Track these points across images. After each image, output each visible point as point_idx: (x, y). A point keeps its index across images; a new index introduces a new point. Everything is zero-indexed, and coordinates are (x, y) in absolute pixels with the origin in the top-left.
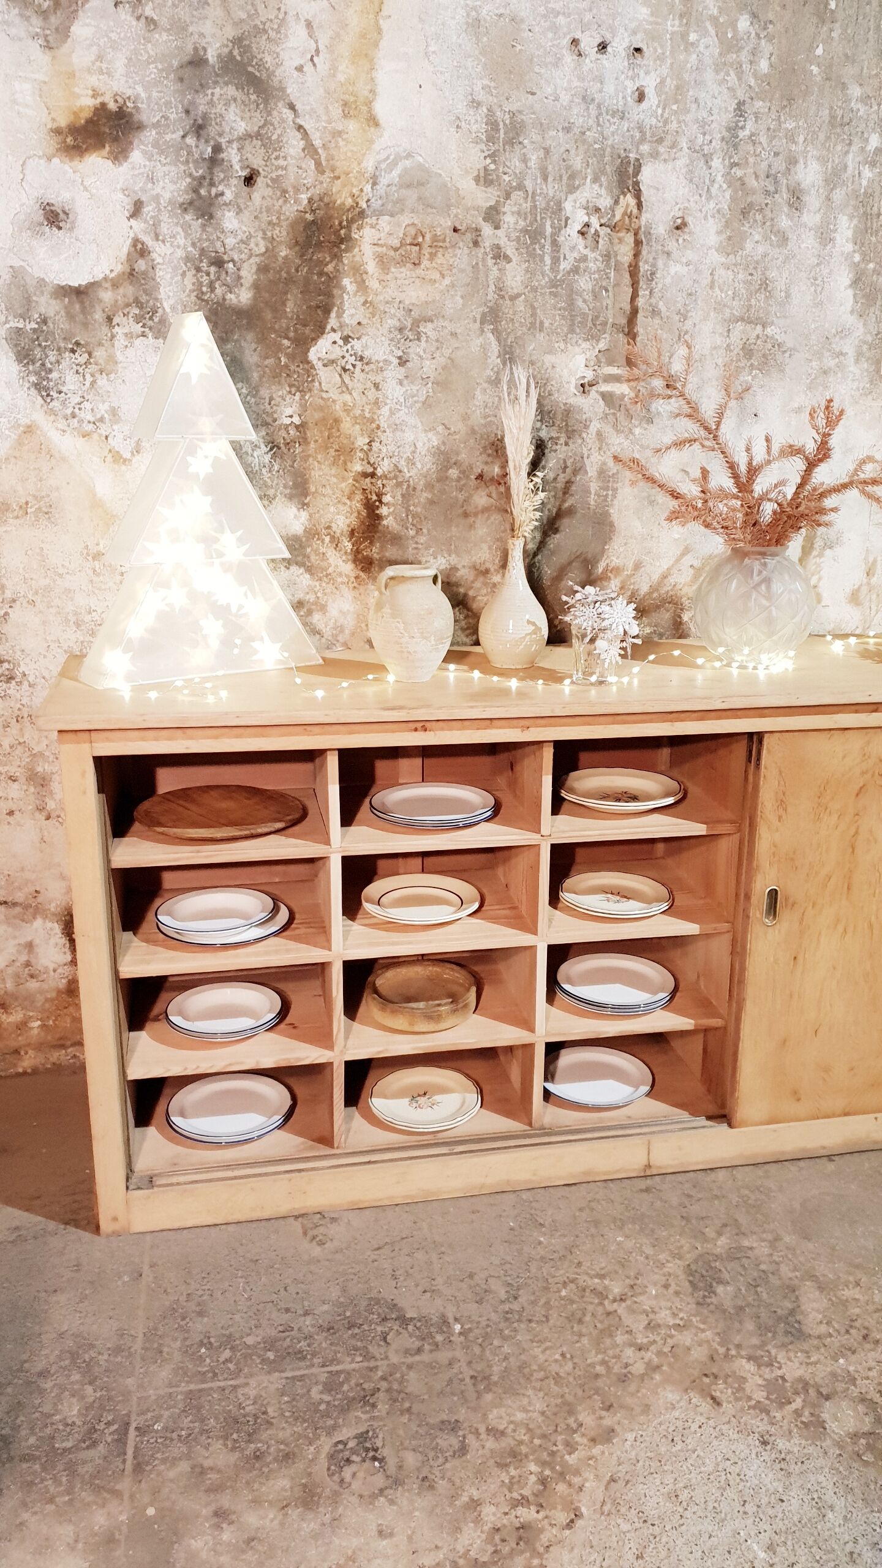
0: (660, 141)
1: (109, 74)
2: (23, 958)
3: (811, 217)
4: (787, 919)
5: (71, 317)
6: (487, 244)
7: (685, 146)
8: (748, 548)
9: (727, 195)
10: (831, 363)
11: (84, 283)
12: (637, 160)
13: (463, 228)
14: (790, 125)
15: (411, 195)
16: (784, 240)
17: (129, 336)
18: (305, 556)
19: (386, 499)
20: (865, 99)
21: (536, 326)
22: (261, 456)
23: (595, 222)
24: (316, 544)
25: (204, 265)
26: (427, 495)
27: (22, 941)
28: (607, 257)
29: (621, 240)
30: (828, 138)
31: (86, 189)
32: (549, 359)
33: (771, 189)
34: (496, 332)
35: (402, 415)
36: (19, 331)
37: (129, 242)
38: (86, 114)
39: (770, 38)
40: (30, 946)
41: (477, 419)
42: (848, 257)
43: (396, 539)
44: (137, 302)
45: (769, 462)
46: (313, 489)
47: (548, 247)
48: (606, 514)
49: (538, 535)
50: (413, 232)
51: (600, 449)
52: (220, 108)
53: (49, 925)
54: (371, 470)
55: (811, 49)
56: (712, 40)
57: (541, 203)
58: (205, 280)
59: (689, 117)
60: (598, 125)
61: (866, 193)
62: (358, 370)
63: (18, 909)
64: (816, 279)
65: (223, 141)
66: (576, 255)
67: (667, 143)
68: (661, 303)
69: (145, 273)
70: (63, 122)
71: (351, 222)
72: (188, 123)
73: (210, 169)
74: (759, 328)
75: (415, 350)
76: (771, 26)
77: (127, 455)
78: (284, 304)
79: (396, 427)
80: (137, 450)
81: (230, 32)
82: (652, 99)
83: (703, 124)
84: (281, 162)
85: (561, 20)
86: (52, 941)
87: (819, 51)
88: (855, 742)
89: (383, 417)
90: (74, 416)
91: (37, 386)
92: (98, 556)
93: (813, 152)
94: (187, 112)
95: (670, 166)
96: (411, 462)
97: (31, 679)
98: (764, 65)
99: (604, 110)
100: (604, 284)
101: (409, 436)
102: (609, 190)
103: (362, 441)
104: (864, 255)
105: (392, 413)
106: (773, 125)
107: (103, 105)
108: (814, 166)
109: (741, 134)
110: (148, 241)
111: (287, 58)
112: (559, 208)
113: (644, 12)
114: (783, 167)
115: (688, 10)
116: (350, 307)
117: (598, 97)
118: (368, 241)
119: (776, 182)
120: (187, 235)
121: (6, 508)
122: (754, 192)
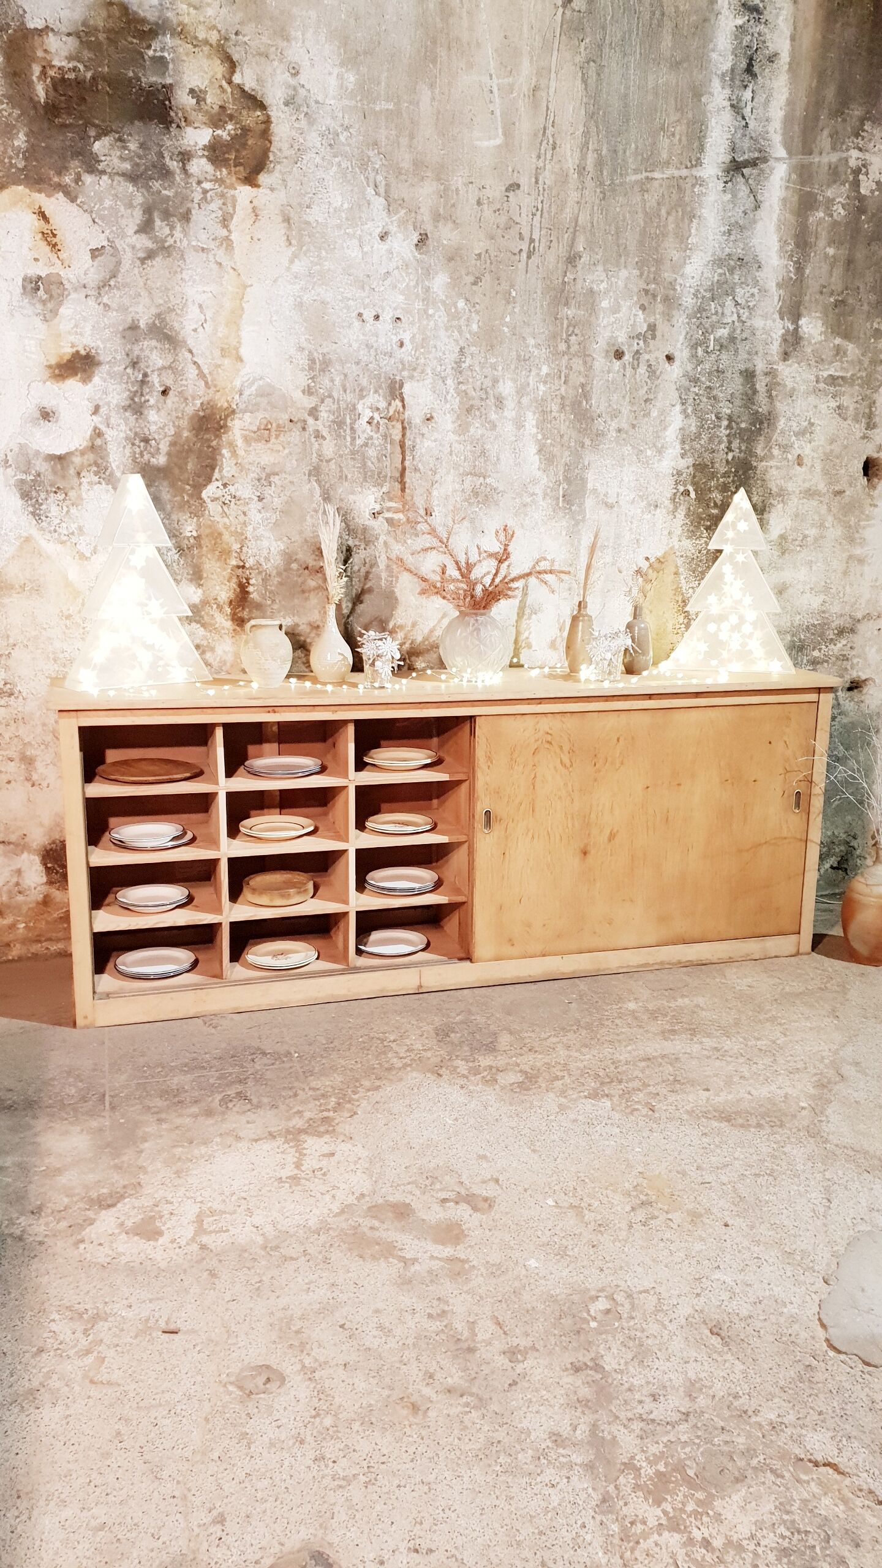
0: (415, 369)
1: (81, 334)
2: (15, 880)
3: (510, 413)
4: (497, 830)
5: (55, 472)
6: (311, 429)
7: (430, 372)
8: (468, 611)
9: (457, 400)
10: (529, 500)
11: (64, 452)
12: (401, 380)
13: (295, 420)
14: (493, 360)
15: (264, 401)
16: (494, 427)
17: (90, 483)
18: (201, 617)
19: (252, 582)
20: (538, 346)
21: (343, 478)
22: (173, 555)
23: (377, 416)
24: (207, 608)
25: (137, 442)
26: (277, 579)
27: (14, 868)
28: (385, 436)
29: (393, 427)
30: (516, 368)
31: (66, 399)
32: (352, 498)
33: (484, 397)
34: (318, 481)
35: (261, 531)
36: (22, 481)
37: (91, 429)
38: (68, 357)
39: (477, 312)
40: (19, 872)
41: (308, 534)
42: (534, 436)
43: (259, 606)
44: (96, 464)
45: (480, 561)
46: (205, 575)
47: (348, 431)
48: (393, 592)
49: (350, 605)
50: (265, 422)
51: (386, 552)
52: (147, 352)
53: (32, 857)
54: (241, 564)
55: (503, 318)
56: (442, 312)
57: (343, 405)
58: (138, 450)
59: (431, 356)
60: (376, 361)
61: (542, 399)
62: (232, 504)
63: (12, 846)
64: (515, 449)
65: (149, 371)
66: (366, 435)
67: (419, 370)
68: (420, 464)
69: (100, 447)
70: (53, 362)
71: (226, 417)
72: (128, 361)
73: (141, 387)
74: (482, 479)
75: (268, 492)
76: (477, 306)
77: (88, 555)
78: (186, 464)
79: (258, 538)
80: (95, 552)
81: (154, 311)
82: (408, 346)
83: (440, 360)
84: (184, 382)
85: (351, 303)
86: (34, 869)
87: (508, 319)
88: (530, 721)
89: (249, 532)
90: (55, 531)
91: (33, 514)
92: (69, 617)
93: (508, 376)
94: (128, 355)
95: (421, 384)
96: (267, 559)
97: (24, 694)
98: (475, 327)
99: (379, 352)
100: (384, 453)
101: (265, 543)
102: (385, 397)
103: (236, 547)
104: (544, 435)
105: (254, 530)
106: (482, 361)
107: (78, 352)
108: (509, 384)
109: (463, 365)
110: (103, 428)
111: (187, 324)
112: (354, 408)
113: (402, 297)
114: (490, 384)
115: (427, 297)
116: (227, 466)
117: (375, 345)
118: (238, 428)
119: (487, 393)
120: (126, 424)
121: (12, 587)
122: (473, 399)
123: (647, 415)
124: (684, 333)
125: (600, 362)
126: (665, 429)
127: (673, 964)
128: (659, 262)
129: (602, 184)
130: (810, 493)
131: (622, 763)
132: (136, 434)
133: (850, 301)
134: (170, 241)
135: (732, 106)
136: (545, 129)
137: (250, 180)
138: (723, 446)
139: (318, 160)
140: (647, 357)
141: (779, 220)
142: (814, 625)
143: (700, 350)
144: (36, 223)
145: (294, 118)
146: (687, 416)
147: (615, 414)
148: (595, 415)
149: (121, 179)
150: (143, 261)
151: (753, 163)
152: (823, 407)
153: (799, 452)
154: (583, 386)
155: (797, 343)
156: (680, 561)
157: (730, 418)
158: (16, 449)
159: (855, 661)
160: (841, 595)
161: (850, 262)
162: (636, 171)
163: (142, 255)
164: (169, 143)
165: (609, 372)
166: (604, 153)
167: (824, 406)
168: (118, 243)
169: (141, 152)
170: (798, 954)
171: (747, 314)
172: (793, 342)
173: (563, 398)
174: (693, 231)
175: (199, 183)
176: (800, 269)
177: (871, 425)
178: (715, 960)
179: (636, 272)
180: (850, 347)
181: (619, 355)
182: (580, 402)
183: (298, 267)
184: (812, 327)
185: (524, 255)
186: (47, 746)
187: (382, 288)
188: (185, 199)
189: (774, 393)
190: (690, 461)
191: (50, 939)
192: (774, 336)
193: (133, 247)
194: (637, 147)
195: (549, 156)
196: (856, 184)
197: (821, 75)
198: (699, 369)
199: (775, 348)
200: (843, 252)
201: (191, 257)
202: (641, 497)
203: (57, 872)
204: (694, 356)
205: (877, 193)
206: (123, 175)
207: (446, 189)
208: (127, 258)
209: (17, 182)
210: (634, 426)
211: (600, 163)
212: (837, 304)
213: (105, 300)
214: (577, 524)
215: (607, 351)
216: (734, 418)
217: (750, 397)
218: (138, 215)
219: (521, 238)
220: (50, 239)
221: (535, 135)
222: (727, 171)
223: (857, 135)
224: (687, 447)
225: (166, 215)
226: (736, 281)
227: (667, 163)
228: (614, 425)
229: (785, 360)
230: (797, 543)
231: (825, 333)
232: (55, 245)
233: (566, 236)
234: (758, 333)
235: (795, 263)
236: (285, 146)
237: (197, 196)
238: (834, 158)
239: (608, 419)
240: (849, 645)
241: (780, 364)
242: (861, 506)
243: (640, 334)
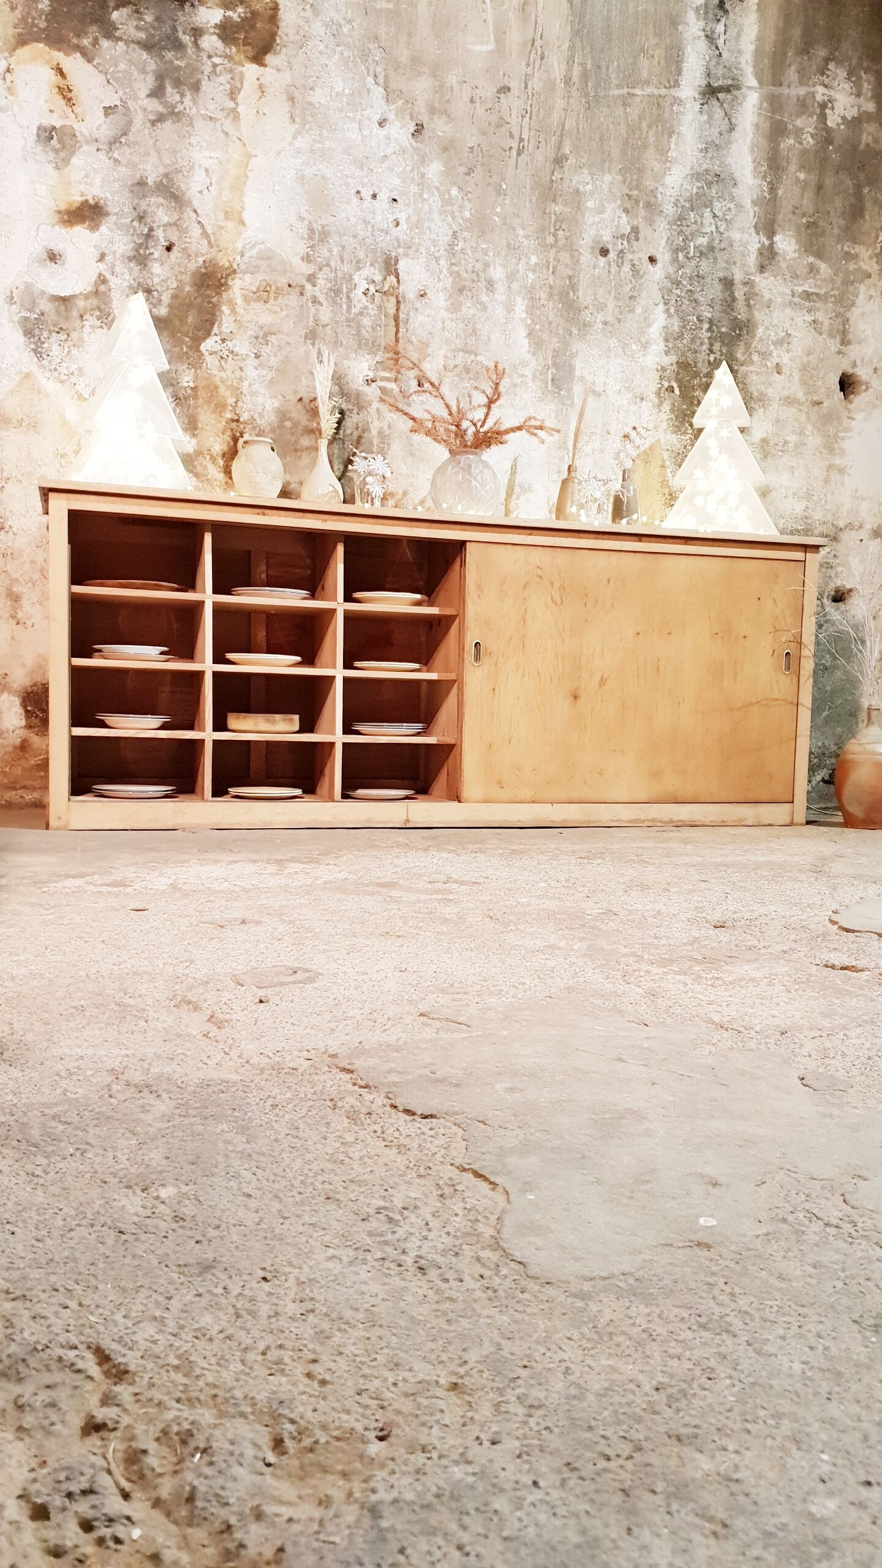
0: (409, 248)
1: (91, 184)
3: (500, 295)
4: (486, 661)
5: (58, 313)
6: (308, 294)
7: (424, 252)
8: (460, 451)
9: (450, 280)
10: (518, 381)
11: (68, 295)
12: (396, 257)
13: (294, 284)
14: (484, 246)
15: (264, 264)
16: (485, 308)
17: (93, 327)
18: (192, 465)
19: (244, 434)
20: (527, 237)
21: (338, 344)
23: (372, 289)
24: (200, 458)
28: (380, 308)
29: (388, 300)
30: (507, 255)
31: (73, 243)
32: (346, 363)
33: (476, 279)
34: (314, 345)
35: (256, 387)
36: (26, 319)
37: (96, 275)
38: (76, 205)
39: (469, 200)
41: (302, 394)
42: (524, 320)
44: (99, 309)
46: (200, 426)
47: (344, 300)
50: (264, 284)
51: (378, 419)
53: (12, 698)
54: (236, 418)
55: (494, 208)
56: (437, 198)
57: (340, 275)
59: (425, 237)
60: (373, 236)
61: (531, 287)
62: (230, 359)
64: (505, 331)
65: (155, 225)
66: (361, 305)
67: (414, 248)
68: (413, 337)
69: (104, 293)
70: (63, 208)
71: (228, 275)
72: (134, 215)
73: (146, 240)
74: (473, 356)
75: (265, 350)
76: (470, 195)
77: (86, 396)
78: (187, 317)
79: (253, 394)
80: (93, 393)
81: (162, 170)
82: (403, 225)
83: (434, 241)
84: (188, 240)
85: (350, 180)
86: (13, 710)
87: (498, 210)
88: (521, 552)
89: (245, 387)
90: (56, 370)
91: (34, 350)
92: (63, 456)
93: (498, 261)
94: (135, 209)
95: (415, 261)
96: (261, 415)
97: (15, 529)
98: (467, 214)
99: (376, 228)
100: (379, 323)
101: (260, 400)
102: (380, 271)
103: (231, 400)
104: (533, 321)
105: (250, 385)
106: (474, 245)
107: (87, 201)
108: (500, 269)
109: (456, 248)
110: (108, 276)
111: (193, 186)
112: (351, 278)
113: (397, 181)
114: (482, 268)
115: (422, 182)
116: (226, 323)
117: (372, 222)
118: (238, 287)
119: (478, 275)
120: (130, 274)
121: (9, 421)
122: (465, 280)
123: (632, 311)
124: (665, 238)
125: (587, 257)
126: (649, 326)
128: (641, 171)
129: (587, 94)
130: (789, 401)
131: (613, 605)
132: (139, 284)
133: (821, 223)
134: (180, 108)
135: (707, 36)
136: (533, 40)
137: (258, 59)
138: (704, 347)
139: (322, 47)
140: (631, 256)
141: (753, 143)
143: (681, 256)
144: (54, 78)
145: (300, 8)
146: (670, 316)
147: (601, 308)
148: (582, 307)
149: (136, 46)
150: (153, 123)
151: (727, 89)
152: (799, 320)
153: (778, 360)
154: (570, 278)
155: (773, 258)
156: (666, 455)
157: (711, 321)
158: (22, 287)
159: (839, 569)
160: (823, 502)
161: (820, 187)
162: (619, 86)
163: (153, 117)
164: (182, 19)
165: (595, 267)
166: (589, 66)
167: (801, 319)
168: (130, 104)
169: (156, 24)
170: (791, 824)
171: (724, 226)
172: (768, 257)
173: (551, 287)
174: (672, 145)
175: (210, 57)
176: (773, 190)
177: (845, 342)
179: (619, 178)
180: (823, 266)
181: (604, 252)
182: (568, 293)
183: (300, 142)
184: (786, 244)
185: (514, 152)
186: (34, 584)
187: (380, 170)
188: (196, 70)
189: (752, 302)
190: (674, 359)
191: (24, 787)
192: (751, 249)
193: (145, 110)
194: (619, 65)
195: (537, 65)
196: (823, 117)
197: (787, 17)
198: (680, 272)
199: (752, 260)
200: (813, 178)
201: (199, 123)
202: (627, 388)
203: (37, 716)
204: (675, 260)
205: (842, 127)
206: (138, 43)
207: (441, 86)
208: (139, 119)
209: (38, 40)
211: (585, 76)
212: (809, 225)
213: (116, 155)
214: (565, 408)
216: (715, 322)
217: (729, 303)
218: (150, 82)
219: (512, 136)
220: (66, 93)
221: (525, 45)
222: (703, 94)
223: (823, 74)
224: (670, 345)
225: (177, 83)
226: (714, 194)
227: (647, 82)
228: (600, 317)
229: (761, 272)
230: (778, 448)
231: (799, 251)
232: (70, 100)
233: (553, 139)
234: (736, 245)
235: (768, 183)
236: (291, 32)
237: (207, 69)
238: (802, 91)
239: (595, 312)
240: (833, 553)
241: (758, 275)
242: (839, 418)
243: (624, 235)
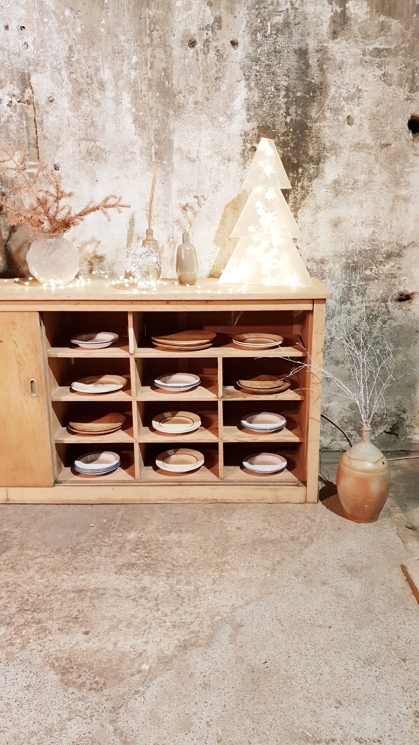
0: (38, 64)
3: (110, 93)
7: (49, 66)
9: (70, 86)
10: (129, 157)
12: (28, 73)
14: (94, 54)
16: (99, 104)
20: (128, 41)
23: (15, 101)
28: (21, 115)
29: (28, 108)
30: (113, 59)
33: (90, 82)
39: (80, 18)
42: (130, 110)
51: (29, 196)
55: (99, 21)
56: (54, 20)
59: (48, 54)
60: (9, 60)
61: (134, 82)
64: (116, 120)
66: (7, 115)
67: (41, 65)
68: (47, 134)
74: (93, 143)
76: (79, 13)
82: (31, 47)
83: (55, 56)
87: (103, 22)
93: (106, 65)
95: (43, 75)
98: (79, 30)
99: (10, 53)
100: (21, 126)
102: (18, 87)
104: (137, 109)
106: (87, 55)
108: (108, 71)
109: (73, 60)
113: (23, 12)
114: (93, 73)
115: (42, 9)
117: (7, 48)
119: (91, 79)
122: (82, 84)
123: (218, 90)
124: (245, 23)
125: (177, 51)
126: (233, 100)
127: (201, 500)
130: (358, 147)
138: (282, 111)
140: (215, 44)
142: (366, 251)
143: (259, 36)
146: (251, 89)
147: (192, 90)
148: (176, 92)
152: (370, 76)
153: (349, 114)
154: (165, 70)
155: (345, 23)
157: (287, 89)
159: (402, 278)
160: (389, 227)
165: (185, 58)
167: (371, 75)
170: (306, 502)
172: (341, 22)
173: (150, 80)
177: (414, 89)
178: (235, 500)
180: (395, 25)
181: (192, 44)
182: (164, 83)
184: (358, 8)
187: (9, 6)
189: (325, 67)
190: (255, 124)
192: (324, 18)
198: (259, 50)
199: (325, 29)
202: (216, 153)
204: (254, 40)
210: (207, 99)
214: (168, 173)
215: (182, 42)
216: (291, 89)
217: (304, 70)
224: (252, 114)
228: (192, 99)
229: (334, 38)
230: (349, 186)
231: (371, 12)
234: (309, 17)
239: (187, 95)
240: (397, 266)
241: (330, 42)
242: (406, 156)
243: (208, 25)
